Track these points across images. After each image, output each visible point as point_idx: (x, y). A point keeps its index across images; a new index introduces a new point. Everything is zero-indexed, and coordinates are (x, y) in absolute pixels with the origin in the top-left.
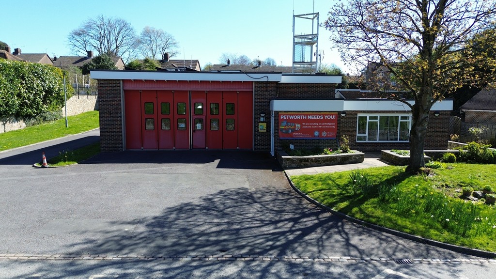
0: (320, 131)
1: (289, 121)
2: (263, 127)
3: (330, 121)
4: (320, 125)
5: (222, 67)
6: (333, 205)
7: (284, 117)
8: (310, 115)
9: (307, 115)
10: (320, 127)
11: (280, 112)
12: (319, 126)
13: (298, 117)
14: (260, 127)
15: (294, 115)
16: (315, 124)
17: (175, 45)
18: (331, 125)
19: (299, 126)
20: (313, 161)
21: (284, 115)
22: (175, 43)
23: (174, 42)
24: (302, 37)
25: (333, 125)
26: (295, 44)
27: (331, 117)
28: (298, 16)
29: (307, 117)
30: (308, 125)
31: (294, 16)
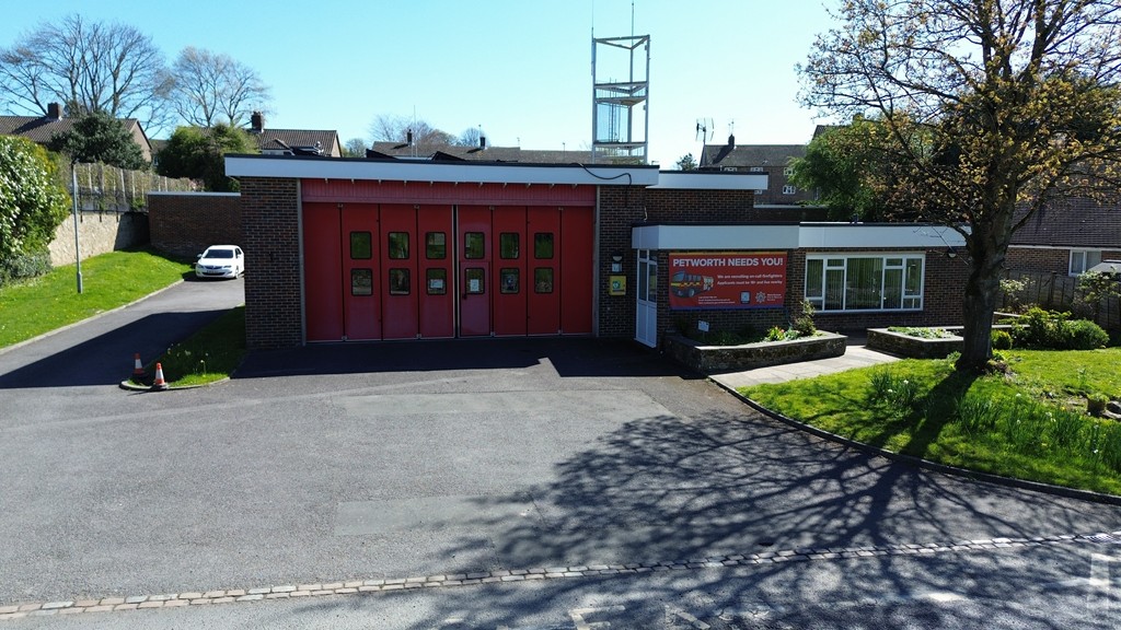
0: (753, 290)
1: (689, 270)
2: (618, 284)
3: (773, 269)
4: (753, 279)
5: (396, 148)
6: (880, 441)
7: (680, 262)
8: (732, 257)
9: (727, 257)
10: (753, 282)
11: (673, 251)
12: (750, 280)
13: (709, 262)
14: (613, 286)
15: (701, 257)
16: (742, 276)
17: (264, 93)
18: (775, 279)
19: (711, 281)
20: (759, 356)
21: (679, 257)
22: (261, 90)
23: (260, 85)
24: (612, 87)
25: (776, 279)
26: (597, 101)
27: (774, 261)
28: (603, 41)
29: (727, 262)
30: (728, 280)
31: (595, 41)
